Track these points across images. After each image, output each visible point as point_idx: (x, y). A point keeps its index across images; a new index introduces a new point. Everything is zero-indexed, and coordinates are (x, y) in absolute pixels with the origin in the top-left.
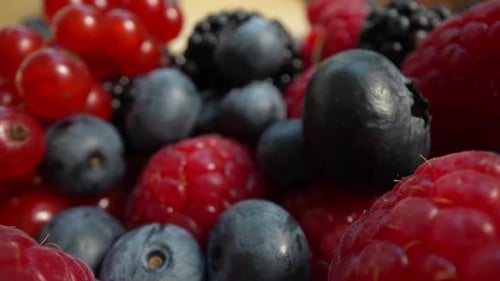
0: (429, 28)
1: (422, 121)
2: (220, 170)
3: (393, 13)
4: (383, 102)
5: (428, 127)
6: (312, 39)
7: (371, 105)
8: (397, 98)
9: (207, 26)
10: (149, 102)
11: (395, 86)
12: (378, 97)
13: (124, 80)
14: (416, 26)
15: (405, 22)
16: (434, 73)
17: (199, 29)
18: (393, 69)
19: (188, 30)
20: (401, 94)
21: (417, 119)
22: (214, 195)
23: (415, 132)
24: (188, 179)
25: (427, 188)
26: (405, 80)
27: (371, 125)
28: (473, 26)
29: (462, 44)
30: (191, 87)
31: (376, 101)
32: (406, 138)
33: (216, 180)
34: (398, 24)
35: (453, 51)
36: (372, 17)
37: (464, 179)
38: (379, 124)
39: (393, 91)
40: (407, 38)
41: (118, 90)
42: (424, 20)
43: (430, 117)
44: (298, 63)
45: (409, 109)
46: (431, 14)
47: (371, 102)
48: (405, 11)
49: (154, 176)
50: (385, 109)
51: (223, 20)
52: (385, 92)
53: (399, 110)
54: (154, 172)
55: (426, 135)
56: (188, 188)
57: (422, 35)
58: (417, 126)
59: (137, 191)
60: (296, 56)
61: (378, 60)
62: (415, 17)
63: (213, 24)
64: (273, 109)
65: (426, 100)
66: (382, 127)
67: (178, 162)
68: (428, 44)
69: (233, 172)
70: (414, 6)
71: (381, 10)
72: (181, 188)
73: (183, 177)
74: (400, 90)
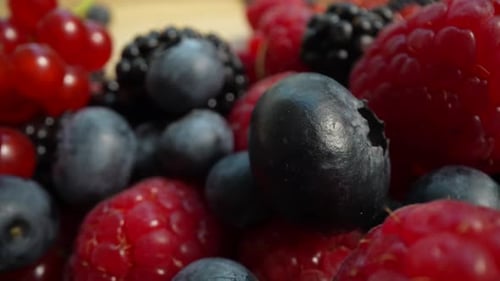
0: (374, 32)
1: (381, 149)
2: (165, 225)
3: (335, 19)
4: (337, 137)
5: (387, 152)
6: (254, 45)
7: (324, 144)
8: (351, 130)
9: (135, 51)
10: (74, 152)
11: (348, 115)
12: (330, 133)
13: (49, 121)
14: (359, 31)
15: (348, 28)
16: (384, 85)
17: (126, 54)
18: (342, 93)
19: (116, 57)
20: (354, 124)
21: (375, 148)
22: (160, 256)
23: (375, 163)
24: (128, 241)
25: (399, 255)
26: (357, 103)
27: (326, 166)
28: (421, 32)
29: (411, 54)
30: (124, 126)
31: (329, 137)
32: (366, 173)
33: (161, 239)
34: (340, 30)
35: (402, 61)
36: (313, 23)
37: (443, 248)
38: (335, 164)
39: (346, 122)
40: (352, 45)
41: (42, 134)
42: (367, 25)
43: (388, 141)
44: (241, 79)
45: (365, 137)
46: (373, 16)
47: (323, 140)
48: (347, 16)
49: (90, 242)
50: (339, 146)
51: (153, 42)
52: (338, 125)
53: (354, 143)
54: (89, 237)
55: (385, 161)
56: (130, 252)
57: (367, 40)
58: (376, 156)
59: (72, 260)
60: (237, 72)
61: (325, 85)
62: (358, 21)
63: (142, 48)
64: (218, 141)
65: (381, 122)
66: (338, 167)
67: (115, 221)
68: (375, 52)
69: (179, 225)
70: (354, 9)
71: (321, 15)
72: (122, 253)
73: (123, 241)
74: (354, 118)
